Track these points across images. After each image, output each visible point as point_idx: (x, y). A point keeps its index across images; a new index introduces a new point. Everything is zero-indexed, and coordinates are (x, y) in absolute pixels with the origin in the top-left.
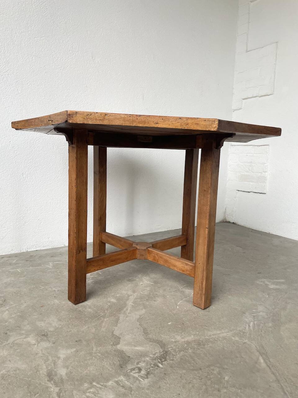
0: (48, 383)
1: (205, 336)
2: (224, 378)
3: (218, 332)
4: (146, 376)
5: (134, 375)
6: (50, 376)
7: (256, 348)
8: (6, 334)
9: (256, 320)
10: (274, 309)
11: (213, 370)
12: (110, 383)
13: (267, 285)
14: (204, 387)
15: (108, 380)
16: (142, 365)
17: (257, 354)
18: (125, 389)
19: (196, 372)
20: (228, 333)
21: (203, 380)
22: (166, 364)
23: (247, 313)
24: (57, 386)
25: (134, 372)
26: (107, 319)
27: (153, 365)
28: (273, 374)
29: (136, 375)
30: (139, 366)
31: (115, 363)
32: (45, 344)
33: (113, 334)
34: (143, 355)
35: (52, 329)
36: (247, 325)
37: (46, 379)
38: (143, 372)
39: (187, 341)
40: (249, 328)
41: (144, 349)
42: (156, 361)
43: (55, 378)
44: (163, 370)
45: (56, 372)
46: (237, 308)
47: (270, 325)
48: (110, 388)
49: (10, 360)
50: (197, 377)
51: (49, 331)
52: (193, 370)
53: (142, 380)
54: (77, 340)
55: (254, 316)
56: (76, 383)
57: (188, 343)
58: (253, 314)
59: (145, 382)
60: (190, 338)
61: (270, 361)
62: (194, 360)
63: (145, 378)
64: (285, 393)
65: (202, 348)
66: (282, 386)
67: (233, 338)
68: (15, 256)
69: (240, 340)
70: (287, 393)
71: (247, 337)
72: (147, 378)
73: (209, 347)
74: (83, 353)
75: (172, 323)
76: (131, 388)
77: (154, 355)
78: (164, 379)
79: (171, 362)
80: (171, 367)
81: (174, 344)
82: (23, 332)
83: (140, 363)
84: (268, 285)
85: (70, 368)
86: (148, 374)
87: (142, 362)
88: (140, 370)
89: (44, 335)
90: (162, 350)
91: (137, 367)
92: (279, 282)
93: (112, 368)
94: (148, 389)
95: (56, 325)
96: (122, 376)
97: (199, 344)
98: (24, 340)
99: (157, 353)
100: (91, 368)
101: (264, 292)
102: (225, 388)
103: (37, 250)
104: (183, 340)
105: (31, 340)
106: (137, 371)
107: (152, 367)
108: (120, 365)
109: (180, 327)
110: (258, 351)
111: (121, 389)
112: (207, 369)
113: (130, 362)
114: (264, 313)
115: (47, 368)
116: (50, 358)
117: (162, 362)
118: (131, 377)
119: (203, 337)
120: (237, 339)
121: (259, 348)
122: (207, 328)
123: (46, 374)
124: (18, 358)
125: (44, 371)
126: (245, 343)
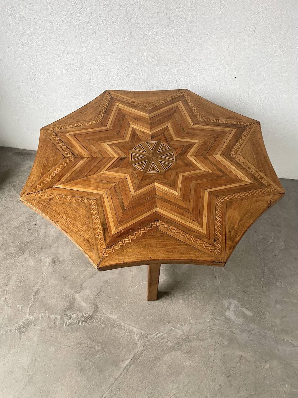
0: (33, 296)
1: (122, 322)
2: (96, 355)
3: (133, 325)
4: (69, 324)
5: (65, 319)
6: (37, 292)
7: (137, 352)
8: (42, 249)
9: (168, 333)
10: (194, 334)
11: (98, 346)
12: (52, 316)
13: (228, 308)
14: (82, 352)
15: (53, 314)
16: (74, 316)
17: (132, 356)
18: (54, 325)
19: (89, 341)
20: (137, 330)
21: (87, 348)
22: (84, 324)
23: (171, 324)
24: (33, 302)
25: (67, 317)
26: (92, 269)
27: (78, 320)
28: (121, 374)
29: (66, 320)
30: (72, 316)
31: (65, 305)
32: (50, 269)
33: (83, 283)
34: (81, 310)
35: (61, 259)
36: (157, 333)
37: (34, 294)
38: (70, 321)
39: (110, 318)
40: (154, 336)
41: (85, 305)
42: (82, 319)
43: (37, 296)
44: (79, 327)
45: (40, 292)
46: (172, 314)
47: (170, 344)
48: (49, 320)
49: (30, 271)
50: (86, 344)
51: (59, 260)
52: (90, 339)
53: (65, 325)
54: (65, 276)
55: (171, 329)
56: (42, 305)
57: (109, 319)
58: (174, 327)
59: (65, 327)
60: (114, 317)
61: (130, 366)
62: (97, 333)
63: (67, 325)
64: (109, 388)
65: (111, 329)
66: (114, 384)
67: (135, 335)
69: (136, 340)
70: (111, 388)
71: (144, 341)
72: (68, 326)
73: (115, 331)
74: (59, 288)
75: (118, 298)
76: (57, 326)
77: (85, 314)
78: (73, 333)
79: (87, 325)
80: (84, 328)
81: (102, 315)
82: (49, 252)
83: (74, 314)
84: (229, 310)
85: (47, 294)
86: (71, 324)
87: (76, 314)
88: (70, 318)
89: (55, 261)
90: (92, 314)
91: (70, 316)
92: (244, 313)
93: (61, 308)
94: (61, 332)
95: (66, 257)
96: (60, 316)
97: (112, 325)
98: (45, 259)
99: (88, 314)
100: (53, 301)
101: (213, 314)
102: (90, 361)
104: (109, 315)
105: (48, 261)
106: (68, 318)
107: (76, 321)
108: (66, 309)
109: (119, 304)
110: (134, 355)
111: (53, 323)
112: (96, 343)
113: (71, 310)
114: (182, 333)
115: (39, 287)
116: (45, 281)
117: (84, 322)
118: (62, 320)
119: (121, 322)
120: (136, 338)
121: (137, 354)
122: (131, 316)
123: (36, 290)
124: (34, 271)
125: (36, 288)
126: (137, 344)
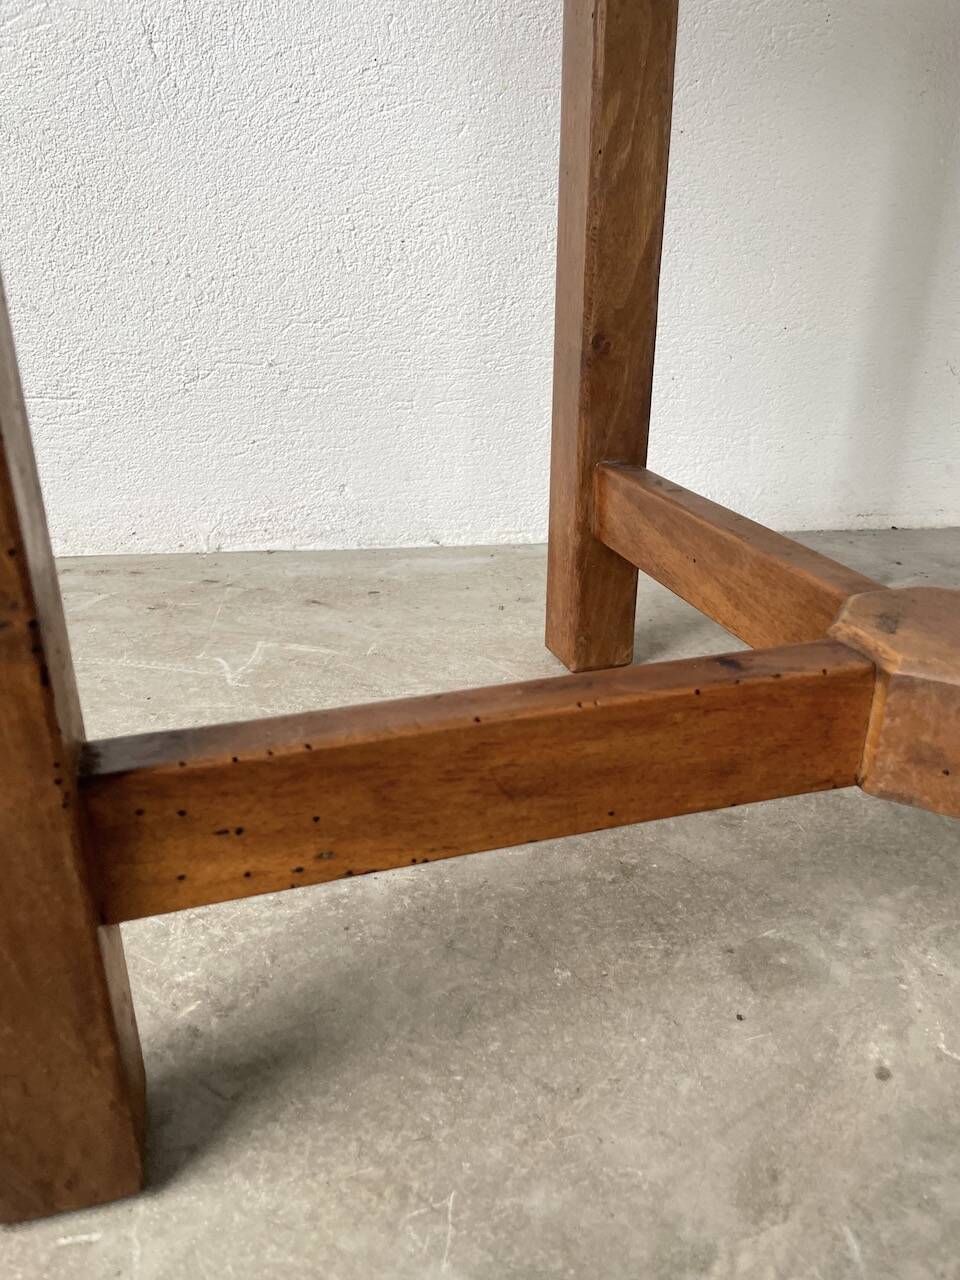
68: (131, 569)
103: (269, 552)
